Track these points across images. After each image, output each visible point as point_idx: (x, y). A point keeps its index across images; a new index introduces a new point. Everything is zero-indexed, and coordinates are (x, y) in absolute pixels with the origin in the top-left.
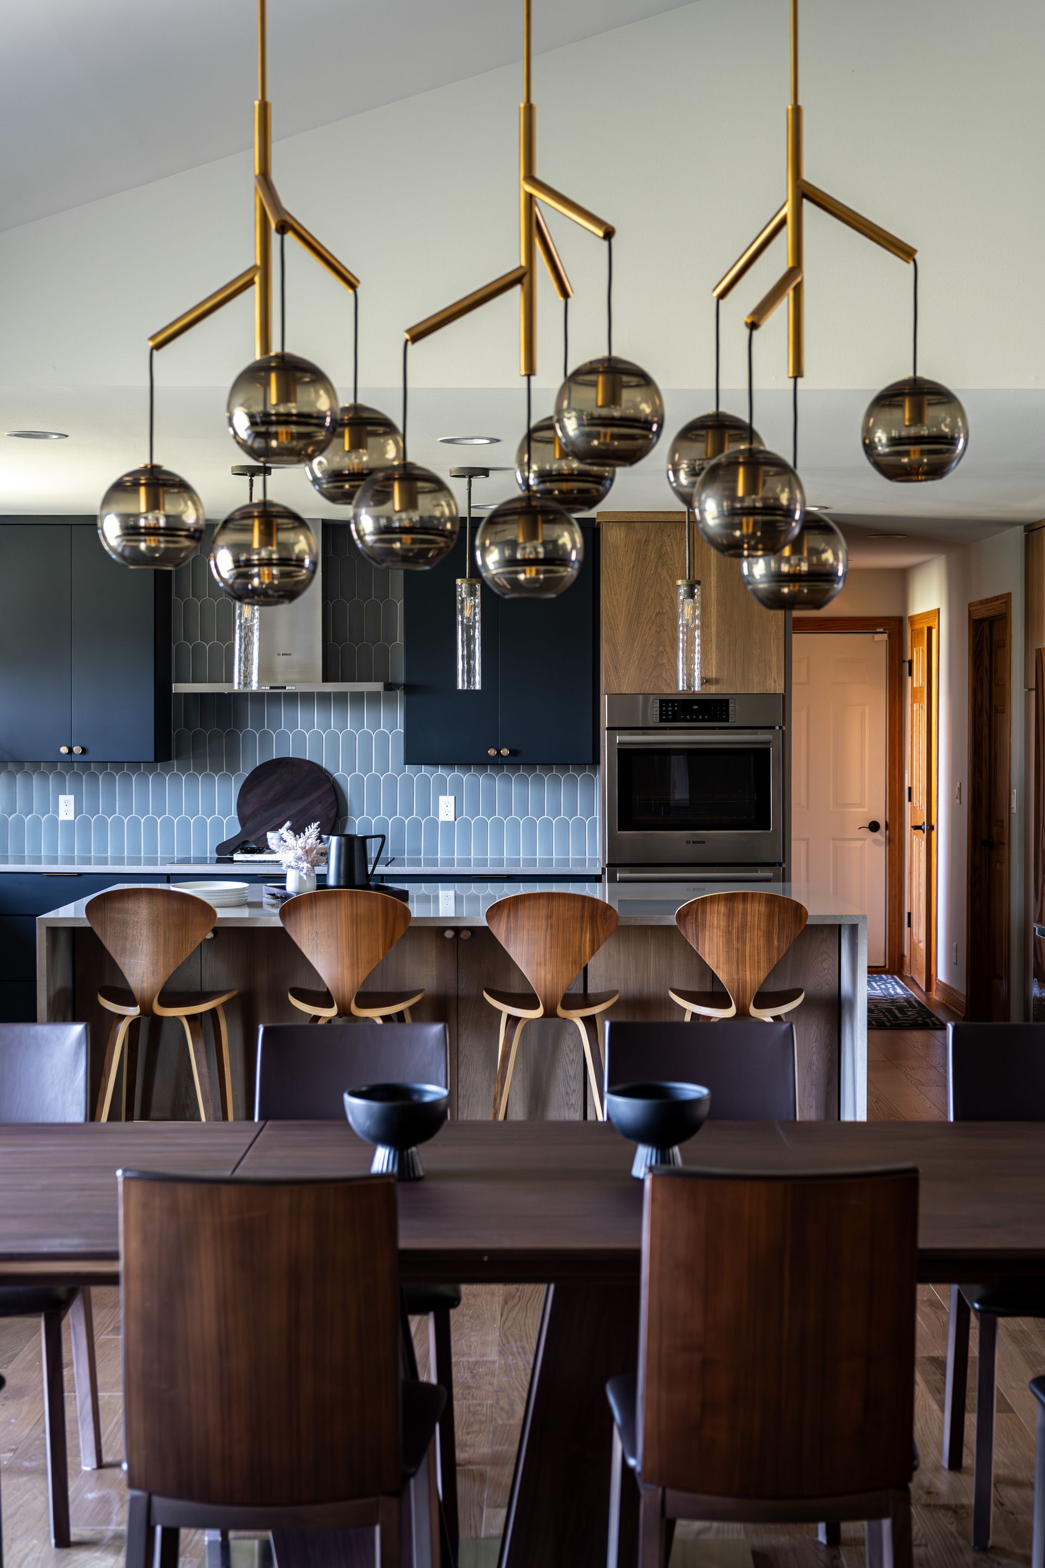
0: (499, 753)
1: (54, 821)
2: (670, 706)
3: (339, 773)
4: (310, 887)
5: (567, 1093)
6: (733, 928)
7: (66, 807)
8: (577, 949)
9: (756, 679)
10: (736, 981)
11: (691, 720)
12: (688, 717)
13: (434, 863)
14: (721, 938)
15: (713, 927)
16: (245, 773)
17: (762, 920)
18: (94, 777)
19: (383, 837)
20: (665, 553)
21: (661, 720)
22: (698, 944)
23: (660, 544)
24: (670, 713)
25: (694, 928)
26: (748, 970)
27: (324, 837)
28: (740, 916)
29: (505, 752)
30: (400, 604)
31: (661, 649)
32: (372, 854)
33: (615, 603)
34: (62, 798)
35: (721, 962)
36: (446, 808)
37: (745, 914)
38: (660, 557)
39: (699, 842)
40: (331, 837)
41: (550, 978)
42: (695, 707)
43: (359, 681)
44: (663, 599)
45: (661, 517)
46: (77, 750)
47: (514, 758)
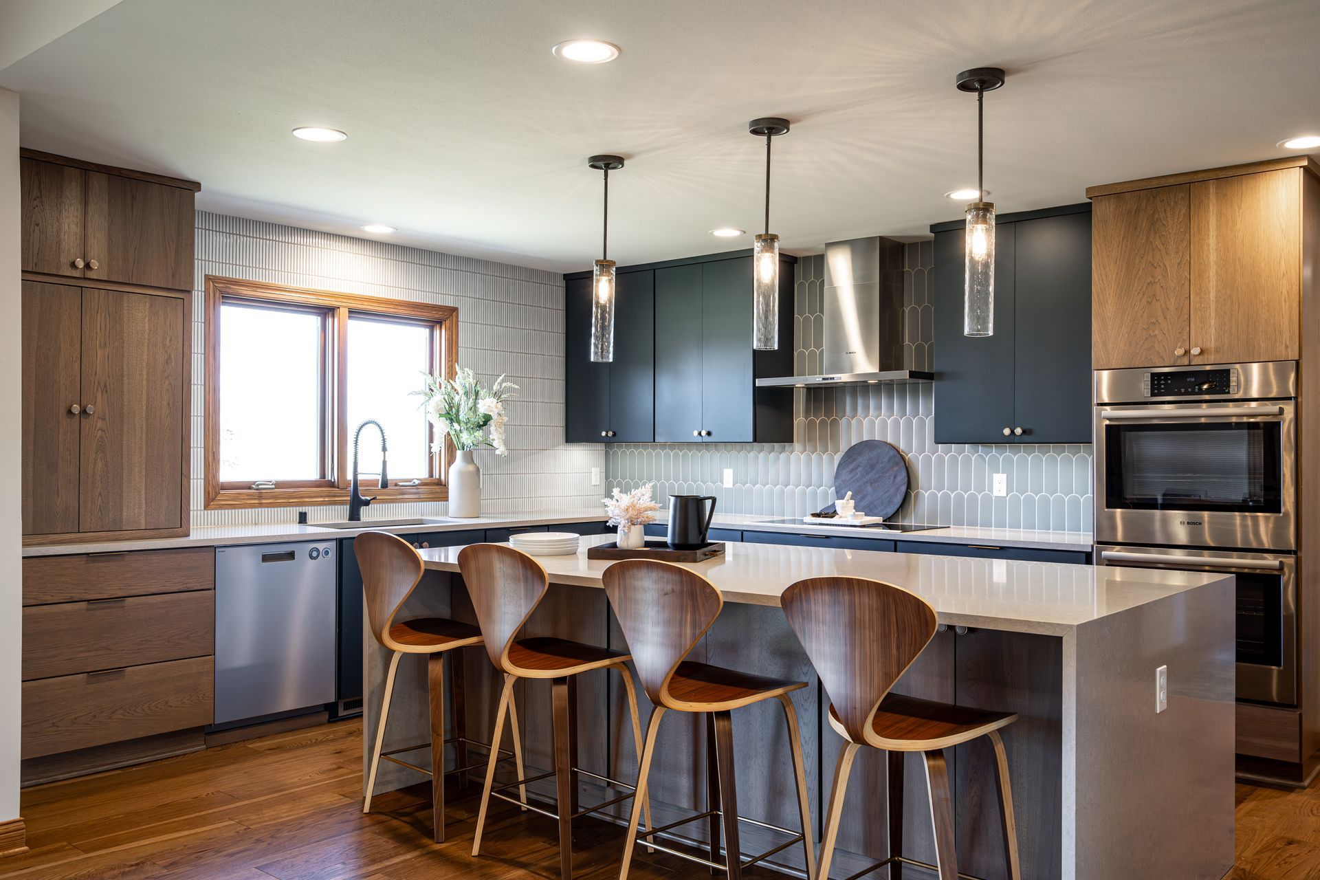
0: (1013, 432)
1: (720, 489)
2: (1163, 380)
9: (1263, 346)
11: (1186, 393)
12: (1183, 390)
18: (746, 455)
20: (1157, 220)
21: (1153, 394)
23: (1152, 212)
24: (1162, 386)
29: (1018, 431)
30: (933, 308)
31: (1153, 320)
33: (1104, 278)
34: (724, 471)
36: (999, 484)
38: (1152, 225)
42: (1191, 379)
44: (1155, 268)
45: (1155, 184)
46: (704, 433)
47: (1026, 438)
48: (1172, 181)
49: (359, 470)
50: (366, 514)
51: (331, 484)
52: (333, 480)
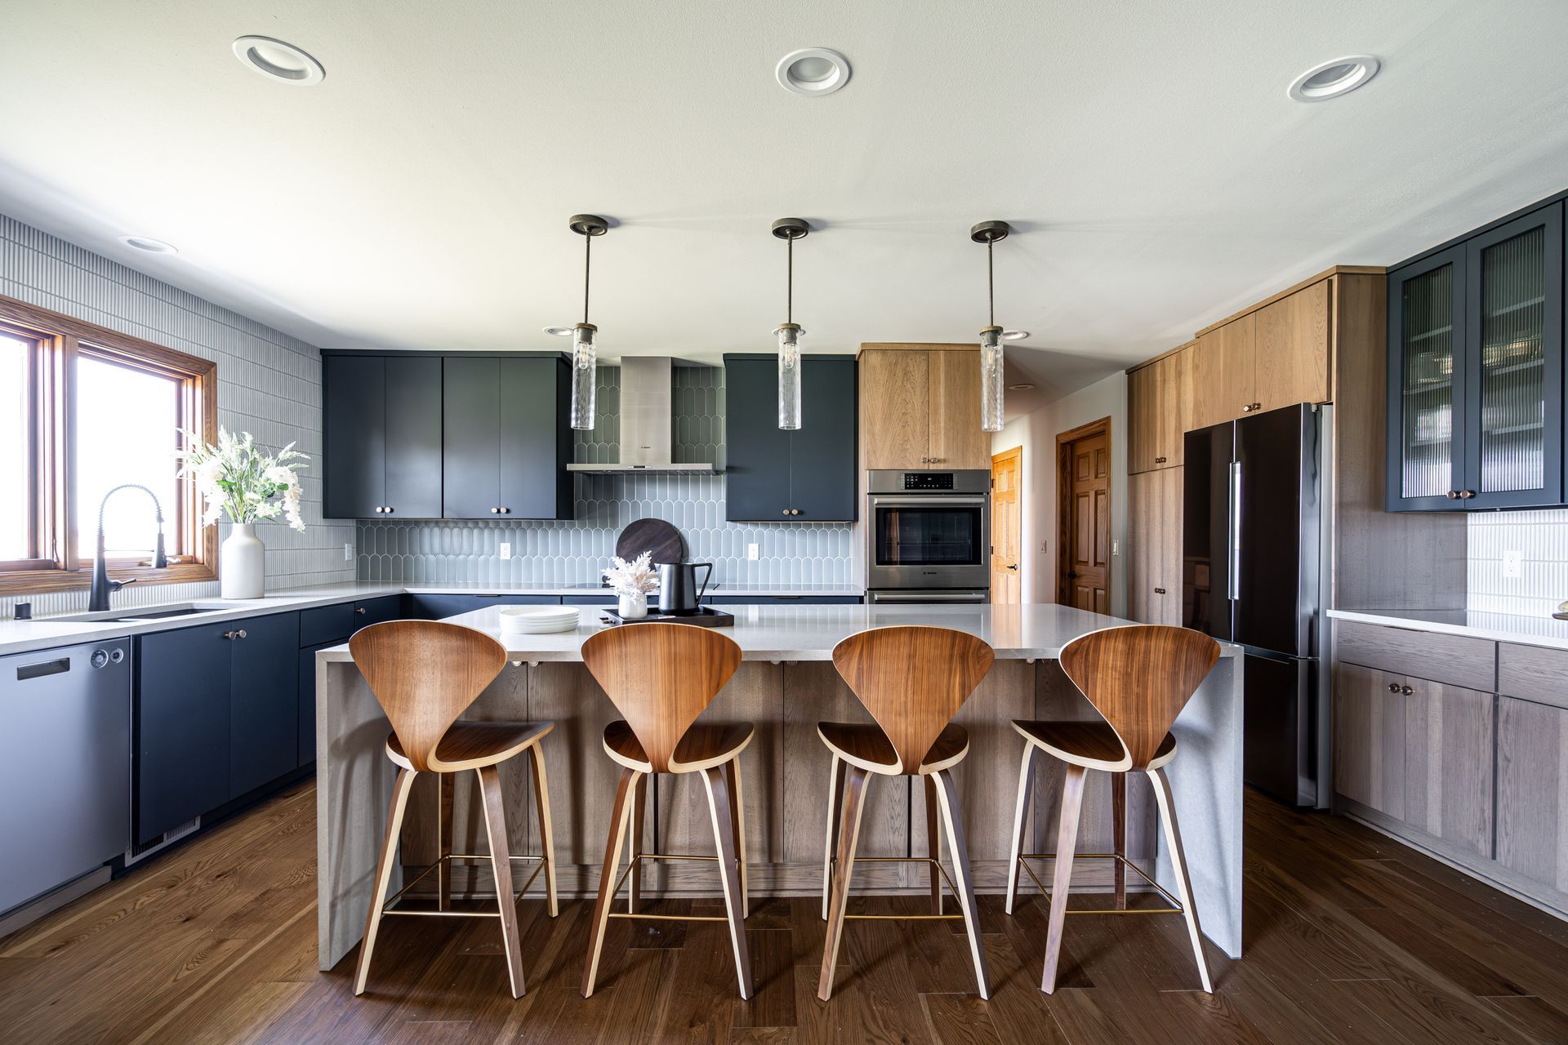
0: (790, 513)
1: (498, 561)
2: (912, 479)
3: (684, 529)
4: (641, 610)
5: (892, 818)
6: (1132, 670)
7: (505, 550)
8: (945, 695)
9: (972, 460)
10: (1135, 733)
11: (927, 488)
12: (925, 486)
13: (745, 587)
14: (1117, 680)
15: (1107, 667)
16: (622, 528)
17: (1167, 658)
18: (524, 531)
19: (710, 565)
20: (908, 371)
21: (906, 488)
22: (1087, 687)
23: (905, 366)
24: (912, 483)
25: (1083, 669)
26: (1150, 719)
27: (657, 565)
28: (1142, 655)
29: (795, 512)
30: (723, 419)
31: (906, 438)
32: (699, 580)
33: (874, 406)
34: (503, 545)
35: (1117, 709)
36: (753, 551)
37: (1147, 652)
38: (905, 374)
39: (932, 573)
40: (662, 565)
41: (913, 731)
42: (929, 479)
43: (696, 463)
44: (908, 403)
45: (906, 347)
46: (503, 510)
47: (800, 517)
48: (917, 347)
49: (106, 545)
50: (118, 601)
51: (51, 565)
52: (55, 560)
